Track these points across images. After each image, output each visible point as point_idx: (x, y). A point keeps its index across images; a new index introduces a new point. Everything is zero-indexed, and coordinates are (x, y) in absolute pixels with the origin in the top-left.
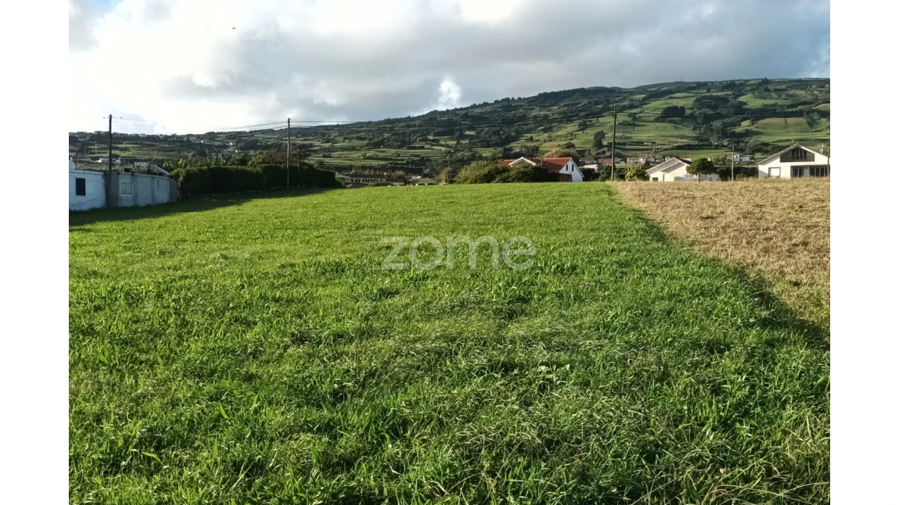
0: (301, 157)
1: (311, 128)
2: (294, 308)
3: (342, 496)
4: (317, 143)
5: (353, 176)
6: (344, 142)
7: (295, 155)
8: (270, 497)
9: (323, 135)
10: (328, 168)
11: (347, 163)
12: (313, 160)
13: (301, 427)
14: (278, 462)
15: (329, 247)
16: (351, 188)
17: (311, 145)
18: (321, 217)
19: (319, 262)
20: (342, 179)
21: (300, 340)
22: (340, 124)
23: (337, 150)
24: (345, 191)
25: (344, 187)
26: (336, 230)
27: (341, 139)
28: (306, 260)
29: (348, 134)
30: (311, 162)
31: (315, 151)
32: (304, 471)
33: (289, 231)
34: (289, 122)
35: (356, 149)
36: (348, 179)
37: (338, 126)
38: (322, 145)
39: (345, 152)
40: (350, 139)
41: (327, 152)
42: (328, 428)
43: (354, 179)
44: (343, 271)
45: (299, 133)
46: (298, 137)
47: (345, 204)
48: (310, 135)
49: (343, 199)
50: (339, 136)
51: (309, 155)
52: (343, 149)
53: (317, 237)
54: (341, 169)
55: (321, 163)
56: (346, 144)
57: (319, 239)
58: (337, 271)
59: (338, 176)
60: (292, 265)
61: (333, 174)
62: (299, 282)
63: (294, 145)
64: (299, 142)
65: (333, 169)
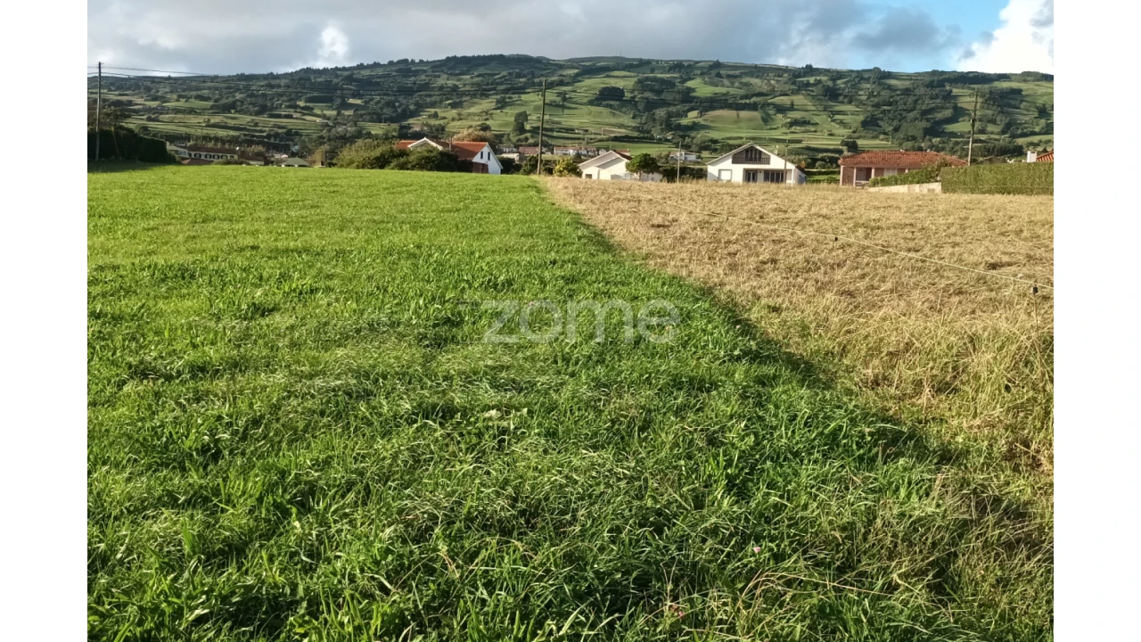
0: (117, 117)
1: (129, 79)
2: (126, 328)
3: (235, 599)
4: (139, 101)
5: (191, 148)
6: (178, 101)
7: (108, 115)
8: (125, 605)
9: (148, 89)
10: (154, 135)
11: (183, 130)
12: (133, 124)
13: (159, 499)
14: (129, 551)
15: (166, 243)
16: (189, 164)
17: (130, 103)
18: (150, 202)
19: (156, 265)
20: (176, 151)
21: (141, 372)
22: (173, 75)
23: (168, 111)
24: (182, 168)
25: (179, 163)
26: (174, 221)
27: (175, 96)
28: (137, 262)
29: (184, 90)
30: (131, 126)
31: (136, 112)
32: (172, 564)
33: (104, 220)
34: (100, 68)
35: (196, 113)
36: (184, 153)
37: (169, 78)
38: (146, 103)
39: (179, 116)
40: (188, 98)
41: (154, 114)
42: (199, 499)
43: (193, 153)
44: (192, 277)
45: (112, 84)
46: (110, 90)
47: (183, 186)
48: (129, 89)
49: (179, 179)
50: (172, 92)
51: (129, 116)
52: (177, 111)
53: (148, 230)
54: (173, 138)
55: (145, 128)
56: (182, 104)
57: (150, 233)
58: (183, 278)
59: (169, 147)
60: (115, 268)
61: (163, 145)
62: (128, 292)
63: (105, 101)
64: (113, 96)
65: (162, 137)
